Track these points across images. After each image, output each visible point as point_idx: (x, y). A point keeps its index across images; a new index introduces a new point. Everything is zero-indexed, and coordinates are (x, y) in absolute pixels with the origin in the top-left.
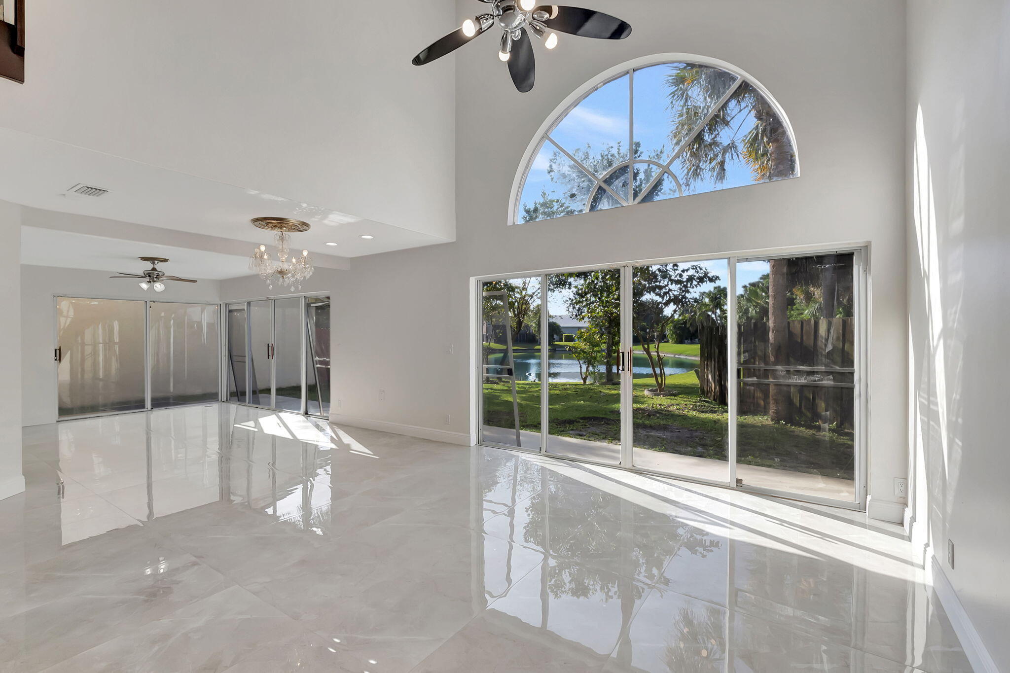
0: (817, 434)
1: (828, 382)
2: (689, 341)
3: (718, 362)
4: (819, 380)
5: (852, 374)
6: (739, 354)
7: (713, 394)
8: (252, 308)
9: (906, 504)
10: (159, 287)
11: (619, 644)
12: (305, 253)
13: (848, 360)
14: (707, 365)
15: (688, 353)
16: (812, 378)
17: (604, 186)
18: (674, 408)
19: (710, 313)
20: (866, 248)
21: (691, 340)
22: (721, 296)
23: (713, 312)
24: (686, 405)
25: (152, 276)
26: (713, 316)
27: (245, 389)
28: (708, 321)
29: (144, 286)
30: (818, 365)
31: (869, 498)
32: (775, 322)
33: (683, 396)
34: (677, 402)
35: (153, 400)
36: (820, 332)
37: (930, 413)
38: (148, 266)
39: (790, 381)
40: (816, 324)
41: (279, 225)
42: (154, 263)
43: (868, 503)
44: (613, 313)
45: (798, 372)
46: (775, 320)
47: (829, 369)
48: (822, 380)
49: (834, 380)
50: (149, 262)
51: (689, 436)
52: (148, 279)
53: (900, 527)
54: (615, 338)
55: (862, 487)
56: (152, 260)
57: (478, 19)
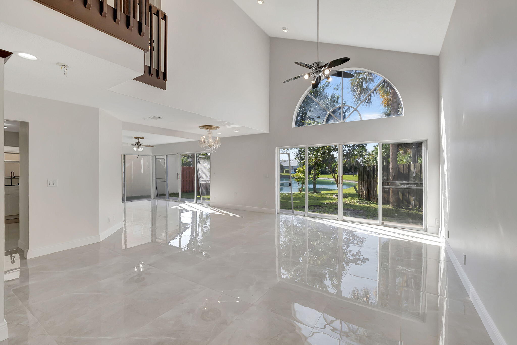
0: (410, 211)
1: (414, 187)
2: (347, 173)
3: (367, 182)
4: (411, 186)
5: (422, 184)
6: (383, 177)
7: (364, 196)
8: (168, 158)
9: (439, 228)
10: (141, 149)
11: (337, 291)
12: (218, 138)
13: (421, 180)
14: (362, 183)
15: (347, 179)
16: (408, 186)
17: (332, 114)
18: (348, 202)
19: (357, 160)
20: (427, 141)
21: (348, 173)
22: (363, 151)
23: (359, 159)
24: (353, 201)
25: (138, 145)
26: (359, 161)
27: (165, 193)
28: (357, 164)
29: (135, 149)
30: (410, 181)
31: (428, 226)
32: (392, 165)
33: (350, 198)
34: (349, 200)
35: (127, 198)
36: (411, 169)
37: (444, 195)
38: (136, 140)
39: (401, 187)
40: (409, 165)
41: (209, 128)
42: (139, 139)
43: (427, 228)
44: (318, 160)
45: (403, 184)
46: (392, 164)
47: (414, 182)
48: (412, 186)
49: (416, 186)
50: (137, 139)
51: (358, 212)
52: (136, 145)
53: (438, 235)
54: (317, 172)
55: (425, 223)
56: (138, 138)
57: (309, 74)
